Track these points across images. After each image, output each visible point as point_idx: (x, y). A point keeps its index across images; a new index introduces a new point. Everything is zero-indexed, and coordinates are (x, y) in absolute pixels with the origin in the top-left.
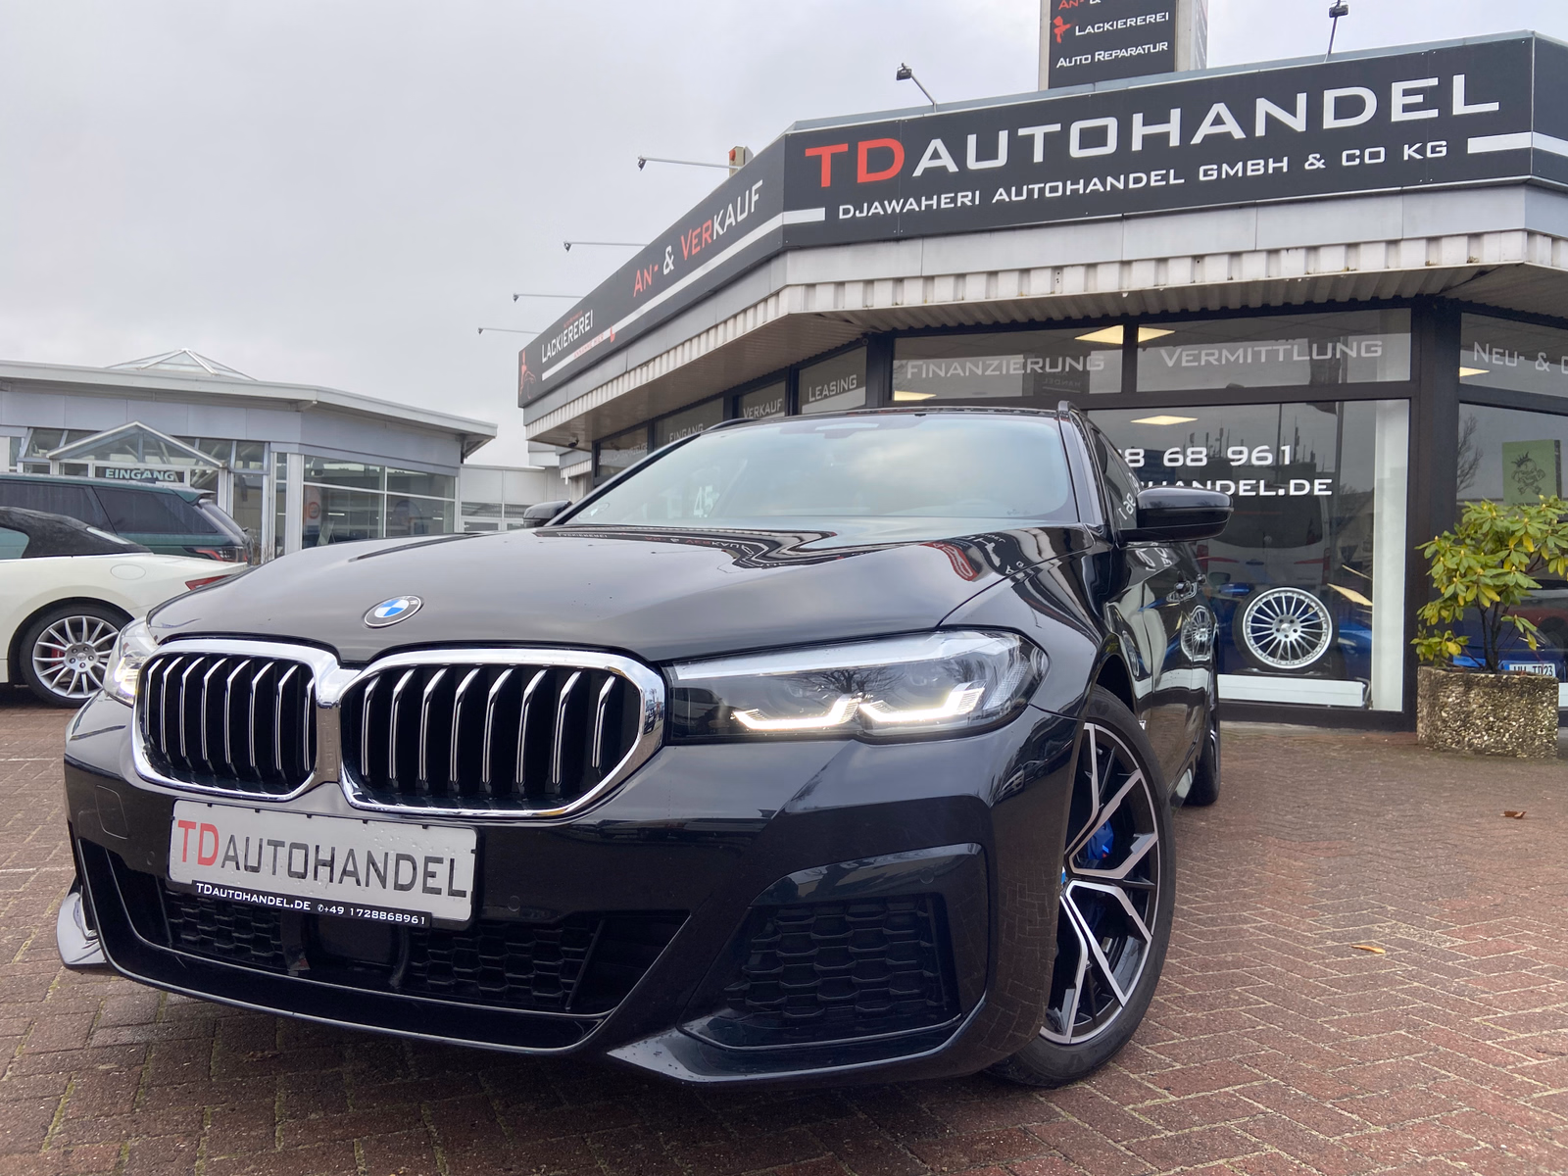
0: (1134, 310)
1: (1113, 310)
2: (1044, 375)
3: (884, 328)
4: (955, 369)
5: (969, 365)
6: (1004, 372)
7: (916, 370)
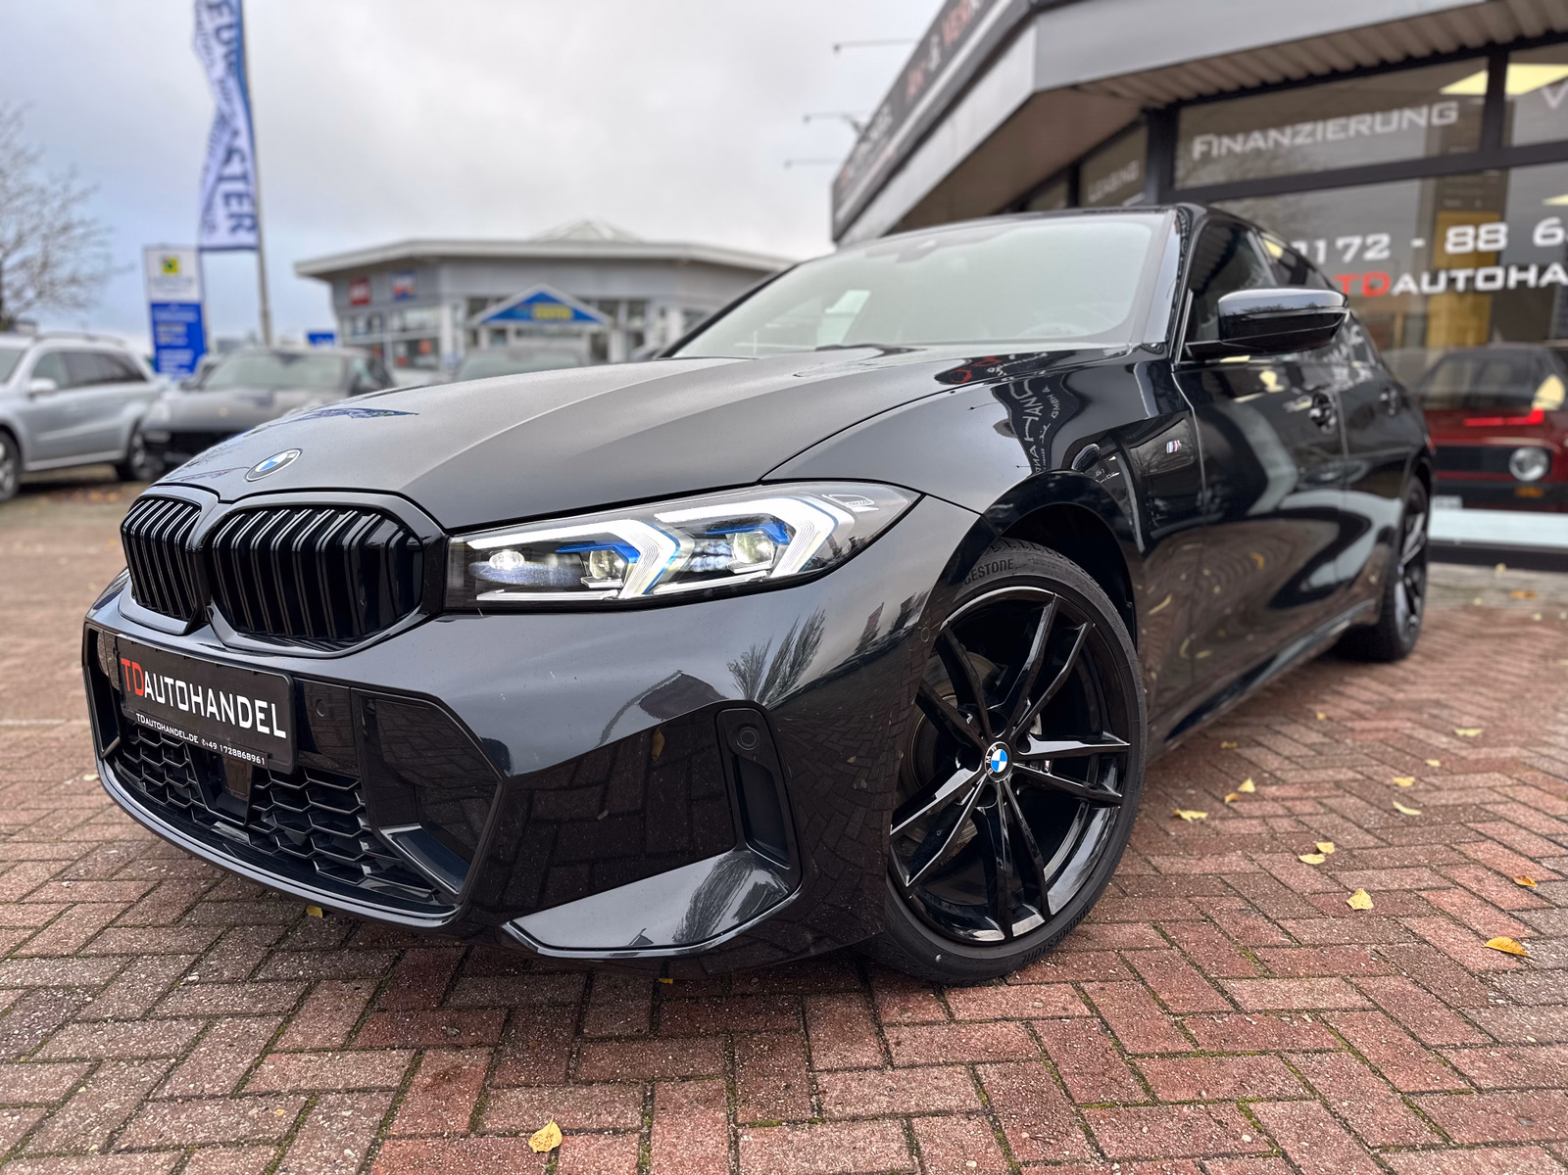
0: (1502, 33)
1: (1473, 38)
2: (1374, 136)
3: (1164, 97)
4: (1256, 140)
5: (1273, 134)
6: (1319, 136)
7: (1204, 148)
